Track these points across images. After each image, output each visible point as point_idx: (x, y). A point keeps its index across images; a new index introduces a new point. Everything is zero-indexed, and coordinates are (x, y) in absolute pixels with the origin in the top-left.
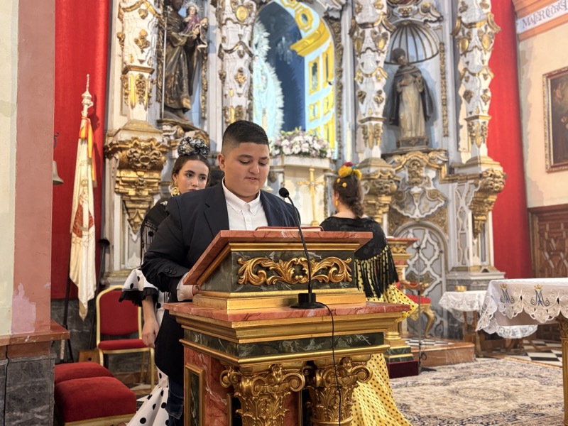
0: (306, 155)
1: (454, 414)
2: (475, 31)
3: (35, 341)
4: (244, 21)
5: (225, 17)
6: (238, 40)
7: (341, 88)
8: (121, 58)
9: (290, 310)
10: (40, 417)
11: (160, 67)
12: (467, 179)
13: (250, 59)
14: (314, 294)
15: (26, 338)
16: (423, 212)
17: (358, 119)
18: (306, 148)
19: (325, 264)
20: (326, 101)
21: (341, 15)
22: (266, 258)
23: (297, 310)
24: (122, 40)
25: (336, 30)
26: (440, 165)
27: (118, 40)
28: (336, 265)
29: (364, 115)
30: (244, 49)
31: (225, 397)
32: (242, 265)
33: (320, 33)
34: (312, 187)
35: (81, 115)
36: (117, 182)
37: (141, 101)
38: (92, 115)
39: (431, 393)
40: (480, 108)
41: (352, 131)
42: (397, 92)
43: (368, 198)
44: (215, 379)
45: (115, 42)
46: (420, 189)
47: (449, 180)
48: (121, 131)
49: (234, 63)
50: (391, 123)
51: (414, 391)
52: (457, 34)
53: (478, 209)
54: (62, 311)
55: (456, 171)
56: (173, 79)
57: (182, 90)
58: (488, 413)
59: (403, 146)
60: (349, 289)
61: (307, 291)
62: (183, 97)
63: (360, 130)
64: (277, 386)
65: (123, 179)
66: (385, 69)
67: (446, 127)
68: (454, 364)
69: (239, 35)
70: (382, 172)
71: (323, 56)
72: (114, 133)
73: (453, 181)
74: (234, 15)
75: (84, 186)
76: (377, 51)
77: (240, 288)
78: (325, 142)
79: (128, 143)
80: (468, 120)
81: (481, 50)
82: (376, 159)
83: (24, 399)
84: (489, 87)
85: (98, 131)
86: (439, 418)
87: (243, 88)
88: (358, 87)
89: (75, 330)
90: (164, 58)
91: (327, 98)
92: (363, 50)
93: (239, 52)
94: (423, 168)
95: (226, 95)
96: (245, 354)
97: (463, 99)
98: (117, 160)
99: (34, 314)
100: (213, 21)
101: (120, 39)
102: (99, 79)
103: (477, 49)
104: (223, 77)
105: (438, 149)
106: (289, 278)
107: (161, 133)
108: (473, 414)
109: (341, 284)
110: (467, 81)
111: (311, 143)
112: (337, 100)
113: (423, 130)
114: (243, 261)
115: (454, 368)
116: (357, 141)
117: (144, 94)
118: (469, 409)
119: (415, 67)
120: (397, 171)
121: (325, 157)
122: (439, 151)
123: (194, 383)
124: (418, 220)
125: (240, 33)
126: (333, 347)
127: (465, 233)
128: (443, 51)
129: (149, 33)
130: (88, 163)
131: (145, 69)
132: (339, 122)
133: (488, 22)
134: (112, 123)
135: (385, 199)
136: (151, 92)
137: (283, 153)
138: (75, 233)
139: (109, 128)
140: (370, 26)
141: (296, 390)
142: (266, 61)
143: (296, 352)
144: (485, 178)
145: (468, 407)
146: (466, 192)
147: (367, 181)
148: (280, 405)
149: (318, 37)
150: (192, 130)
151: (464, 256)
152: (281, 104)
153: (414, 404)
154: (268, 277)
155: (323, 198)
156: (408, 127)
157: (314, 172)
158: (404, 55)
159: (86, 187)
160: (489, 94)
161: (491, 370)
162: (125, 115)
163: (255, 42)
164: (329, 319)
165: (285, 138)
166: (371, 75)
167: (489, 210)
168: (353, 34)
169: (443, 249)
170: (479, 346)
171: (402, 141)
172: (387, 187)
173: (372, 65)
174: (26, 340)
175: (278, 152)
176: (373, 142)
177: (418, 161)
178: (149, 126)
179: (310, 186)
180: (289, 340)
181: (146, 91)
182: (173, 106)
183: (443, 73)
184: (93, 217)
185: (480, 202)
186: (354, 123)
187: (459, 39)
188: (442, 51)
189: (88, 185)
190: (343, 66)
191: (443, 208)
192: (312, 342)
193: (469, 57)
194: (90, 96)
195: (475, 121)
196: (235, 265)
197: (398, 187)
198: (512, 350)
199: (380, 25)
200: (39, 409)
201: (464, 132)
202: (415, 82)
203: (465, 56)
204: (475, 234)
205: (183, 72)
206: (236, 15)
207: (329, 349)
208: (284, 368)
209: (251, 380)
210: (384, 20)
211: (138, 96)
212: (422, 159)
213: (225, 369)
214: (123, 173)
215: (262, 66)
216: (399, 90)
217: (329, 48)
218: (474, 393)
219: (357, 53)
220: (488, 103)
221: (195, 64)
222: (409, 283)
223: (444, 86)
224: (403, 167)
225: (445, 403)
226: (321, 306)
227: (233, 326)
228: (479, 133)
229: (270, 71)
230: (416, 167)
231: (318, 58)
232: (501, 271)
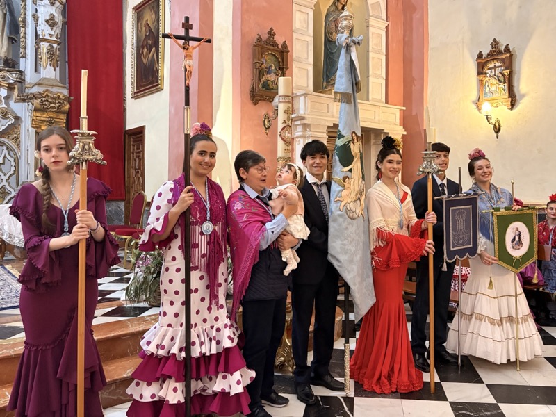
12: (29, 99)
26: (12, 85)
40: (45, 32)
47: (20, 100)
73: (24, 100)
80: (37, 42)
110: (36, 5)
144: (39, 98)
160: (56, 19)
185: (42, 121)
191: (14, 126)
195: (41, 44)
220: (55, 27)
228: (45, 56)
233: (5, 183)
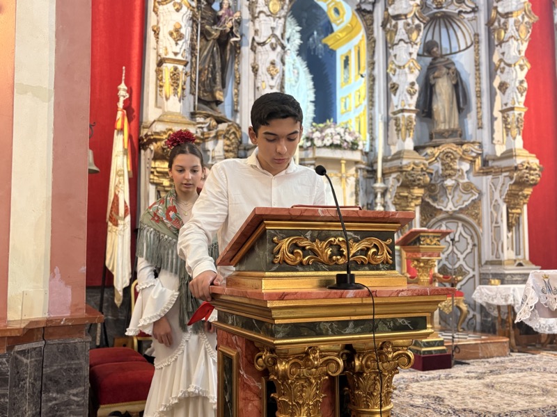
0: (338, 147)
1: (491, 408)
2: (511, 21)
3: (70, 324)
4: (276, 14)
5: (258, 10)
6: (271, 33)
7: (374, 80)
8: (155, 51)
9: (329, 291)
10: (75, 399)
11: (194, 60)
12: (502, 172)
13: (283, 51)
14: (353, 276)
15: (62, 320)
16: (456, 205)
17: (390, 111)
18: (337, 140)
19: (363, 245)
20: (358, 93)
21: (374, 7)
22: (302, 237)
23: (335, 291)
24: (156, 33)
25: (369, 22)
26: (474, 157)
27: (153, 33)
28: (375, 246)
29: (397, 106)
30: (277, 41)
31: (259, 381)
32: (278, 244)
33: (352, 26)
34: (344, 180)
35: (117, 107)
36: (152, 173)
37: (176, 93)
38: (127, 107)
39: (465, 387)
40: (516, 99)
41: (385, 123)
42: (430, 84)
43: (401, 190)
44: (249, 362)
45: (150, 34)
46: (454, 182)
47: (483, 173)
48: (156, 123)
49: (267, 56)
50: (424, 115)
51: (448, 384)
52: (492, 24)
53: (513, 202)
54: (98, 297)
55: (491, 163)
56: (206, 72)
57: (215, 83)
58: (526, 408)
59: (436, 138)
60: (389, 272)
61: (345, 272)
62: (216, 90)
63: (392, 122)
64: (314, 370)
65: (158, 169)
66: (418, 61)
67: (480, 119)
68: (488, 358)
69: (272, 28)
70: (414, 164)
71: (355, 49)
72: (148, 124)
73: (487, 173)
74: (267, 7)
75: (120, 176)
76: (410, 43)
77: (275, 268)
78: (357, 134)
79: (162, 134)
80: (502, 112)
81: (517, 40)
82: (408, 151)
83: (61, 381)
84: (526, 78)
85: (134, 123)
86: (474, 411)
87: (275, 80)
88: (391, 79)
89: (110, 317)
90: (198, 51)
91: (359, 91)
92: (396, 42)
93: (272, 44)
94: (457, 161)
95: (258, 88)
96: (281, 335)
97: (498, 91)
98: (152, 151)
99: (70, 298)
100: (246, 15)
101: (155, 31)
102: (135, 72)
103: (513, 39)
104: (255, 70)
105: (472, 141)
106: (326, 259)
107: (194, 125)
108: (511, 409)
109: (381, 266)
110: (502, 72)
111: (342, 135)
112: (369, 92)
113: (457, 122)
114: (279, 240)
115: (488, 362)
116: (389, 133)
117: (178, 86)
118: (506, 404)
119: (448, 59)
120: (430, 163)
121: (357, 149)
122: (473, 143)
123: (227, 365)
124: (451, 213)
125: (272, 26)
126: (374, 330)
127: (499, 227)
128: (478, 42)
129: (183, 26)
130: (124, 154)
131: (179, 61)
132: (371, 114)
133: (525, 11)
134: (147, 116)
135: (418, 192)
136: (185, 84)
137: (314, 145)
138: (111, 222)
139: (144, 120)
140: (403, 17)
141: (334, 375)
142: (298, 55)
143: (334, 335)
144: (520, 170)
145: (505, 402)
146: (500, 185)
147: (399, 173)
148: (317, 389)
149: (350, 31)
150: (225, 122)
151: (497, 250)
152: (312, 97)
153: (448, 397)
154: (304, 257)
155: (354, 190)
156: (442, 118)
157: (346, 164)
158: (438, 47)
159: (122, 178)
160: (525, 85)
161: (527, 365)
162: (160, 108)
163: (287, 35)
164: (369, 301)
165: (317, 130)
166: (404, 66)
167: (524, 203)
168: (386, 25)
169: (476, 242)
170: (513, 341)
171: (436, 133)
172: (419, 180)
173: (404, 57)
174: (62, 323)
175: (309, 144)
176: (406, 135)
177: (452, 153)
178: (183, 117)
179: (341, 178)
180: (327, 322)
181: (181, 83)
182: (207, 99)
183: (477, 65)
184: (129, 207)
185: (515, 194)
186: (386, 115)
187: (494, 30)
188: (476, 42)
189: (123, 175)
190: (376, 58)
191: (477, 201)
192: (351, 325)
193: (505, 47)
194: (126, 88)
195: (510, 113)
196: (270, 244)
197: (431, 179)
198: (548, 346)
199: (413, 17)
200: (75, 391)
201: (498, 125)
202: (448, 74)
203: (501, 47)
204: (510, 227)
205: (217, 65)
206: (269, 8)
207: (370, 333)
208: (321, 352)
209: (287, 362)
210: (418, 11)
211: (172, 88)
212: (456, 151)
213: (260, 352)
214: (158, 164)
215: (294, 60)
216: (432, 82)
217: (361, 41)
218: (510, 388)
219: (389, 45)
220: (525, 94)
221: (228, 58)
222: (441, 276)
223: (478, 77)
224: (436, 159)
225: (480, 396)
226: (360, 287)
227: (268, 306)
228: (514, 125)
229: (301, 65)
230: (449, 159)
231: (350, 51)
232: (536, 265)
233: (461, 262)
